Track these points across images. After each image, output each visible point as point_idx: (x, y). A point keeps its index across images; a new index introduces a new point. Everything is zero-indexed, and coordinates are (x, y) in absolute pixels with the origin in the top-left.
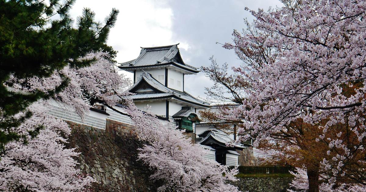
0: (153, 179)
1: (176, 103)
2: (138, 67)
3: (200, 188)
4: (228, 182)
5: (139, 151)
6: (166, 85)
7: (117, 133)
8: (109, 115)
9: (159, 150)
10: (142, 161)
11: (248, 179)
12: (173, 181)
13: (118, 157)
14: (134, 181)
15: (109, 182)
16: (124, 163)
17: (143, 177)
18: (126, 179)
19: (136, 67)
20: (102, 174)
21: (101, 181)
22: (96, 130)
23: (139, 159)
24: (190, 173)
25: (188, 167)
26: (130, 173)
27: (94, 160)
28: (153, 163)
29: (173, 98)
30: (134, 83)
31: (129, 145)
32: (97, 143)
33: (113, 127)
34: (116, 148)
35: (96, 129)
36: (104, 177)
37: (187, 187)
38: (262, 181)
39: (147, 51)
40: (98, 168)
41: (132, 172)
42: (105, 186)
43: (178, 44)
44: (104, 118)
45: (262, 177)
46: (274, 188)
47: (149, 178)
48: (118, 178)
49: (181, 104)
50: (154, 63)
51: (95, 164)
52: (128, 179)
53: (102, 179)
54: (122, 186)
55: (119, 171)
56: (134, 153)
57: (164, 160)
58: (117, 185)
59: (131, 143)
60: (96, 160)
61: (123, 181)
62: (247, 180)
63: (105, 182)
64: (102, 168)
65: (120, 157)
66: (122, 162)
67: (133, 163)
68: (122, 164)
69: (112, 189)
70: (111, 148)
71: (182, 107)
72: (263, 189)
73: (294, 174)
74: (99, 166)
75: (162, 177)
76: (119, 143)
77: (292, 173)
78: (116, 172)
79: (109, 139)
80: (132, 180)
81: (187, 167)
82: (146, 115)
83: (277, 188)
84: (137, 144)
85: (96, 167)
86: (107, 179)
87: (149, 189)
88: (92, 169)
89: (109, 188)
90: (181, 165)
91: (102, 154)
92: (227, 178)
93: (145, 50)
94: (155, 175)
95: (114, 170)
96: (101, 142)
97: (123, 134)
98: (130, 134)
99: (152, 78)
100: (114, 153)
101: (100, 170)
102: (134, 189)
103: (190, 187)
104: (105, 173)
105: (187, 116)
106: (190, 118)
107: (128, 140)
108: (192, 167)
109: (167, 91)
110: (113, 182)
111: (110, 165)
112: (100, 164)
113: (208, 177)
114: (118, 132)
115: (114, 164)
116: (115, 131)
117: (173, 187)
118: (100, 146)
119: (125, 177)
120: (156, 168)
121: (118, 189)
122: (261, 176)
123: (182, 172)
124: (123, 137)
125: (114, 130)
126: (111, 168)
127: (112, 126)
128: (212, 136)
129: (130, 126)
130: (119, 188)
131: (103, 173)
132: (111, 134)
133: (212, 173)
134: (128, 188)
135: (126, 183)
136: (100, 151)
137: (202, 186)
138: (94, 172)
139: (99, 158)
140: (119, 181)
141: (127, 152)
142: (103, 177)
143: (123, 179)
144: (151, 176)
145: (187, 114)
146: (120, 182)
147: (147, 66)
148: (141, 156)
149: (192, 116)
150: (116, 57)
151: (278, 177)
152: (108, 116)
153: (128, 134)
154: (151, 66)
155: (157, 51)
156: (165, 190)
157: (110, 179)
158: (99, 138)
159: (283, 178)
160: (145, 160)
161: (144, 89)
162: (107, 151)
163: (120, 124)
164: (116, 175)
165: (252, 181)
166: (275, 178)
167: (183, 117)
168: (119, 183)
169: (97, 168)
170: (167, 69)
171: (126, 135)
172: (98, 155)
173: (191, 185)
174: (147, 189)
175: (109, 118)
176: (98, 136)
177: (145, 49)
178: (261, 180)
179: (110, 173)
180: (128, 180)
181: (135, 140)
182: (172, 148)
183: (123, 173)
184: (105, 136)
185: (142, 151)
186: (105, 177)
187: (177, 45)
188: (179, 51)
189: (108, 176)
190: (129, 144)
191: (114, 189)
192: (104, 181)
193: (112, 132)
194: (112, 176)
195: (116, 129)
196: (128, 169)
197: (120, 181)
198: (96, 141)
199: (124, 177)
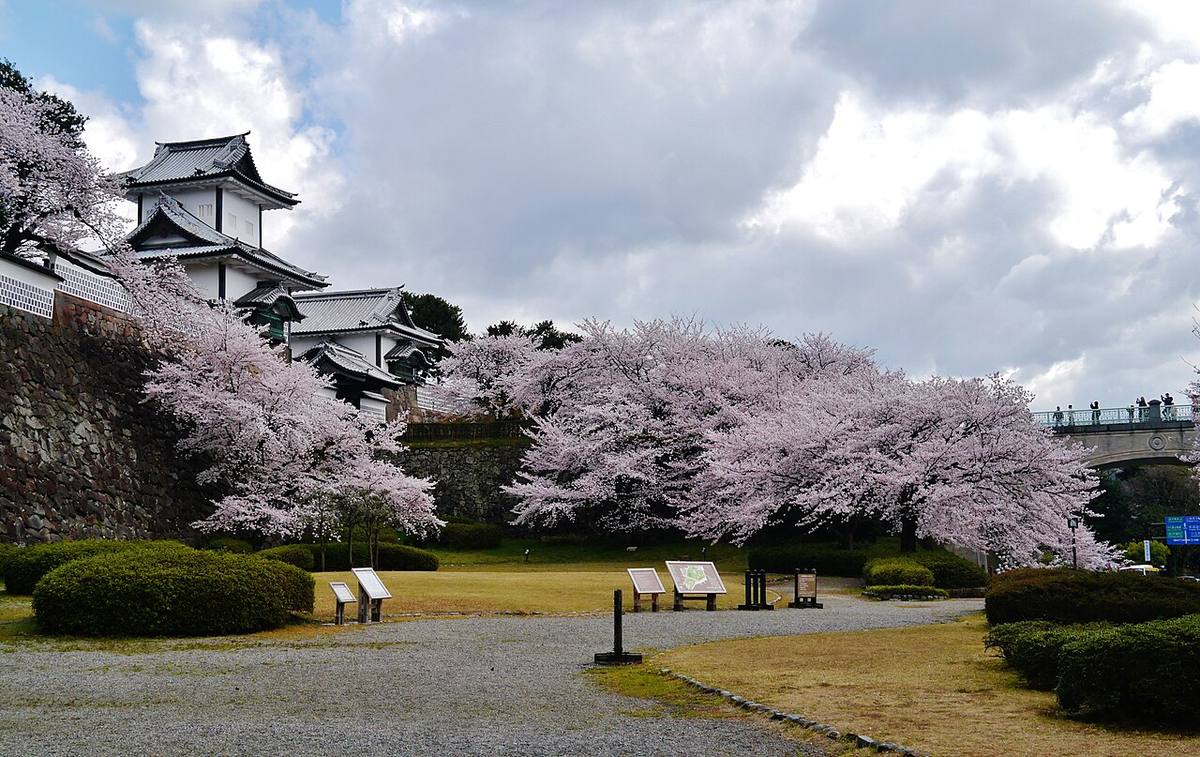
0: (187, 451)
1: (243, 272)
2: (148, 184)
3: (308, 471)
4: (379, 455)
5: (147, 379)
6: (219, 228)
7: (87, 331)
8: (62, 280)
9: (200, 374)
10: (154, 402)
11: (417, 452)
12: (238, 452)
13: (87, 392)
14: (134, 456)
15: (59, 456)
16: (106, 408)
17: (158, 447)
18: (109, 449)
19: (143, 184)
20: (37, 434)
21: (34, 453)
22: (23, 318)
23: (148, 398)
24: (283, 431)
25: (279, 416)
26: (122, 435)
27: (13, 394)
28: (183, 409)
29: (235, 256)
30: (140, 222)
31: (118, 363)
32: (25, 349)
33: (74, 313)
34: (82, 367)
35: (23, 315)
36: (44, 442)
37: (275, 470)
38: (449, 455)
39: (171, 152)
40: (24, 417)
41: (127, 432)
42: (45, 468)
43: (248, 133)
44: (48, 287)
45: (449, 448)
46: (476, 471)
47: (175, 449)
48: (86, 447)
49: (255, 275)
50: (189, 173)
51: (16, 405)
52: (117, 450)
53: (35, 447)
54: (100, 468)
55: (90, 427)
56: (135, 383)
57: (213, 400)
58: (84, 464)
59: (126, 359)
60: (19, 395)
61: (102, 455)
62: (415, 455)
63: (45, 457)
64: (38, 417)
65: (95, 391)
66: (100, 406)
67: (132, 410)
68: (98, 410)
69: (68, 475)
70: (67, 367)
71: (258, 284)
72: (453, 474)
73: (532, 435)
74: (30, 412)
75: (210, 447)
76: (90, 356)
77: (527, 432)
78: (80, 429)
79: (62, 344)
80: (127, 454)
81: (276, 415)
82: (162, 275)
83: (485, 472)
84: (143, 362)
85: (19, 415)
86: (51, 446)
87: (175, 476)
88: (6, 418)
89: (57, 473)
90: (258, 410)
91: (41, 380)
92: (377, 444)
93: (167, 148)
94: (192, 441)
95: (76, 424)
96: (36, 349)
97: (104, 334)
98: (124, 335)
99: (182, 211)
100: (76, 381)
101: (33, 422)
102: (133, 476)
103: (282, 468)
104: (48, 430)
105: (270, 302)
106: (278, 308)
107: (117, 351)
108: (288, 416)
109: (220, 241)
110: (70, 457)
111: (61, 409)
112: (33, 408)
113: (330, 443)
114: (89, 327)
115: (74, 409)
116: (81, 325)
117: (237, 470)
118: (34, 359)
119: (109, 445)
120: (193, 424)
121: (88, 476)
122: (447, 445)
123: (263, 429)
124: (104, 340)
125: (78, 321)
126: (67, 419)
127: (71, 310)
128: (329, 355)
129: (122, 316)
130: (89, 473)
131: (39, 431)
132: (69, 330)
133: (340, 434)
134: (115, 473)
135: (111, 459)
136: (32, 372)
137: (314, 465)
138: (11, 426)
139: (31, 391)
140: (89, 455)
141: (115, 380)
142: (40, 442)
143: (101, 450)
144: (180, 442)
145: (271, 298)
146: (93, 456)
147: (172, 181)
148: (151, 388)
149: (282, 305)
150: (83, 133)
151: (486, 446)
152: (60, 283)
153: (117, 335)
154: (180, 180)
155: (195, 149)
156: (218, 480)
157: (62, 449)
158: (32, 340)
159: (497, 447)
160: (163, 401)
161: (165, 237)
162: (55, 373)
163: (96, 309)
164: (81, 438)
165: (424, 457)
166: (479, 450)
167: (260, 305)
168: (90, 460)
169: (21, 418)
170: (221, 190)
171: (113, 338)
172: (28, 381)
173: (284, 465)
174: (168, 476)
175: (64, 288)
176: (29, 332)
177: (166, 145)
178: (446, 455)
179: (62, 433)
180: (117, 452)
181: (136, 352)
182: (235, 368)
183: (103, 433)
184: (50, 334)
185: (155, 378)
186: (47, 441)
187: (243, 135)
188: (249, 149)
189: (58, 440)
190: (122, 361)
191: (74, 475)
192: (43, 453)
193: (70, 326)
194: (68, 441)
195: (83, 318)
196: (117, 424)
197: (93, 453)
198: (21, 345)
199: (104, 443)
